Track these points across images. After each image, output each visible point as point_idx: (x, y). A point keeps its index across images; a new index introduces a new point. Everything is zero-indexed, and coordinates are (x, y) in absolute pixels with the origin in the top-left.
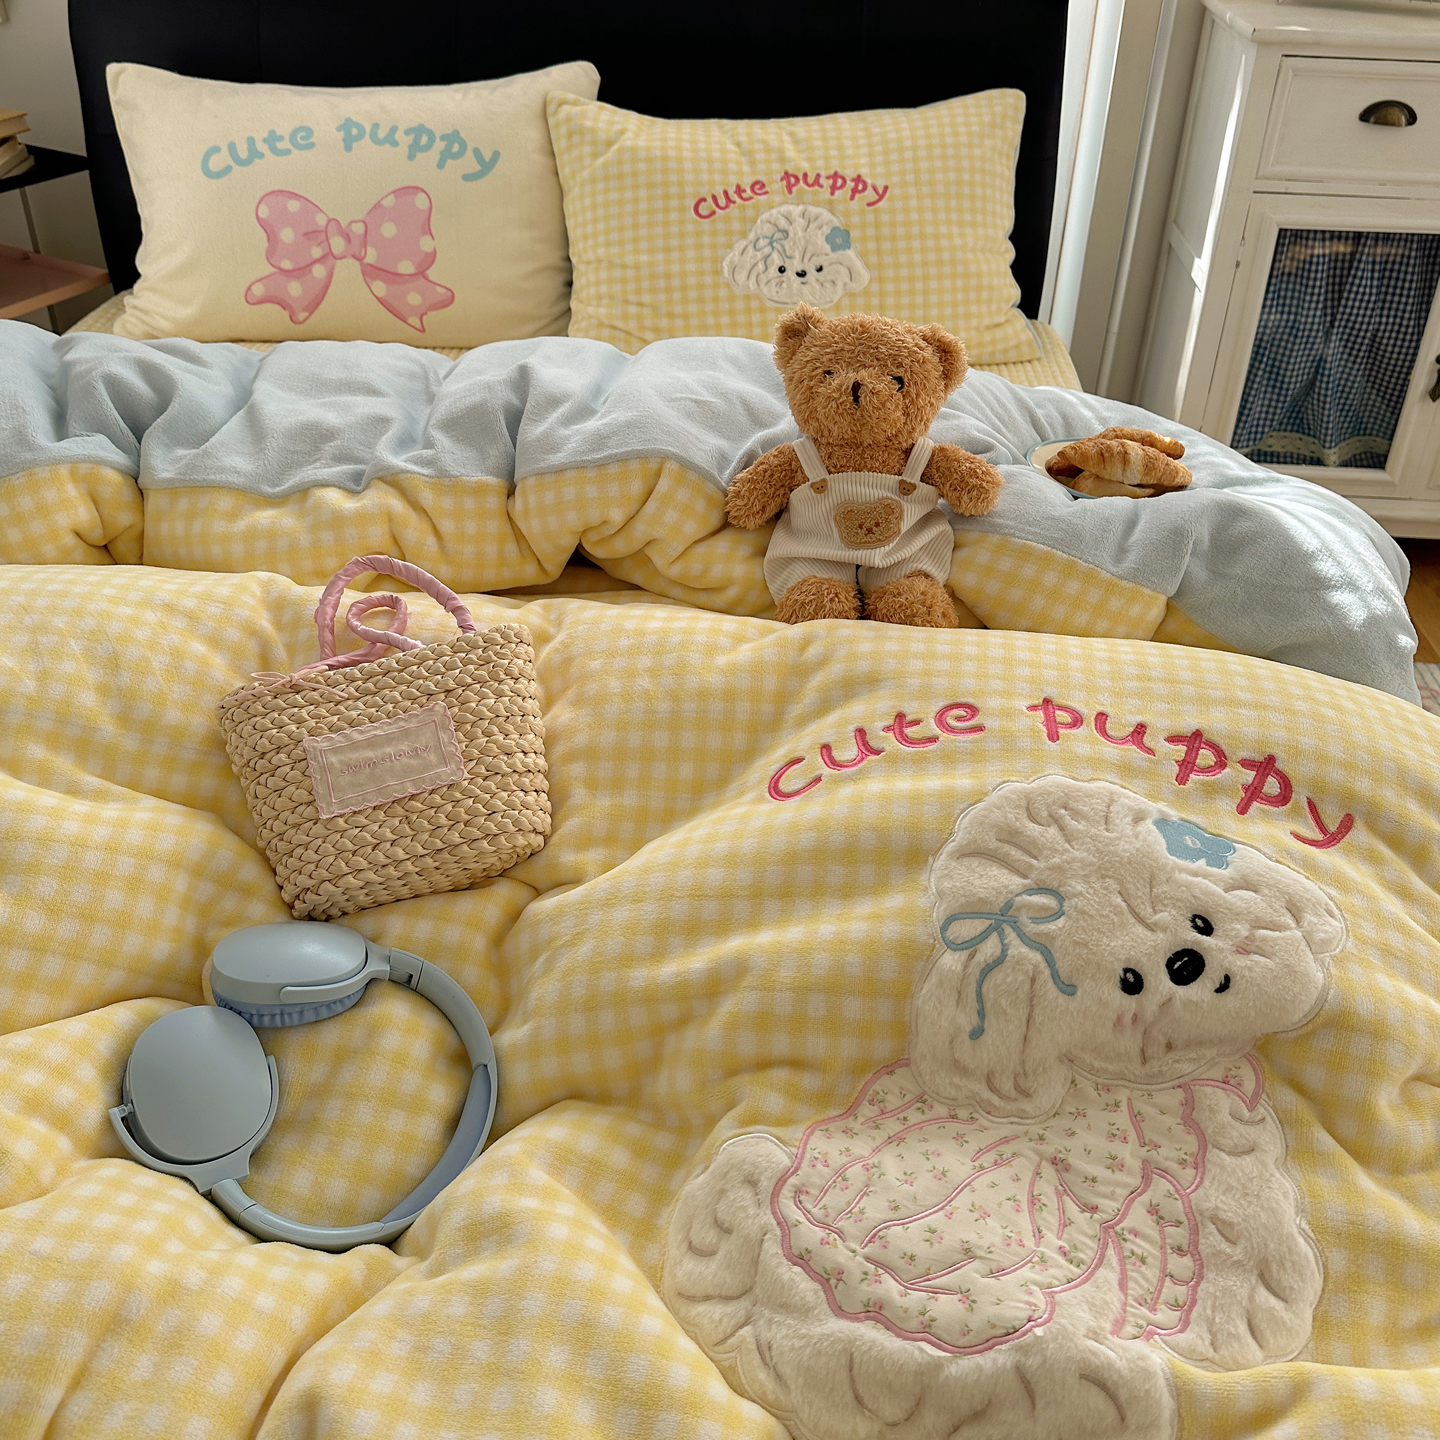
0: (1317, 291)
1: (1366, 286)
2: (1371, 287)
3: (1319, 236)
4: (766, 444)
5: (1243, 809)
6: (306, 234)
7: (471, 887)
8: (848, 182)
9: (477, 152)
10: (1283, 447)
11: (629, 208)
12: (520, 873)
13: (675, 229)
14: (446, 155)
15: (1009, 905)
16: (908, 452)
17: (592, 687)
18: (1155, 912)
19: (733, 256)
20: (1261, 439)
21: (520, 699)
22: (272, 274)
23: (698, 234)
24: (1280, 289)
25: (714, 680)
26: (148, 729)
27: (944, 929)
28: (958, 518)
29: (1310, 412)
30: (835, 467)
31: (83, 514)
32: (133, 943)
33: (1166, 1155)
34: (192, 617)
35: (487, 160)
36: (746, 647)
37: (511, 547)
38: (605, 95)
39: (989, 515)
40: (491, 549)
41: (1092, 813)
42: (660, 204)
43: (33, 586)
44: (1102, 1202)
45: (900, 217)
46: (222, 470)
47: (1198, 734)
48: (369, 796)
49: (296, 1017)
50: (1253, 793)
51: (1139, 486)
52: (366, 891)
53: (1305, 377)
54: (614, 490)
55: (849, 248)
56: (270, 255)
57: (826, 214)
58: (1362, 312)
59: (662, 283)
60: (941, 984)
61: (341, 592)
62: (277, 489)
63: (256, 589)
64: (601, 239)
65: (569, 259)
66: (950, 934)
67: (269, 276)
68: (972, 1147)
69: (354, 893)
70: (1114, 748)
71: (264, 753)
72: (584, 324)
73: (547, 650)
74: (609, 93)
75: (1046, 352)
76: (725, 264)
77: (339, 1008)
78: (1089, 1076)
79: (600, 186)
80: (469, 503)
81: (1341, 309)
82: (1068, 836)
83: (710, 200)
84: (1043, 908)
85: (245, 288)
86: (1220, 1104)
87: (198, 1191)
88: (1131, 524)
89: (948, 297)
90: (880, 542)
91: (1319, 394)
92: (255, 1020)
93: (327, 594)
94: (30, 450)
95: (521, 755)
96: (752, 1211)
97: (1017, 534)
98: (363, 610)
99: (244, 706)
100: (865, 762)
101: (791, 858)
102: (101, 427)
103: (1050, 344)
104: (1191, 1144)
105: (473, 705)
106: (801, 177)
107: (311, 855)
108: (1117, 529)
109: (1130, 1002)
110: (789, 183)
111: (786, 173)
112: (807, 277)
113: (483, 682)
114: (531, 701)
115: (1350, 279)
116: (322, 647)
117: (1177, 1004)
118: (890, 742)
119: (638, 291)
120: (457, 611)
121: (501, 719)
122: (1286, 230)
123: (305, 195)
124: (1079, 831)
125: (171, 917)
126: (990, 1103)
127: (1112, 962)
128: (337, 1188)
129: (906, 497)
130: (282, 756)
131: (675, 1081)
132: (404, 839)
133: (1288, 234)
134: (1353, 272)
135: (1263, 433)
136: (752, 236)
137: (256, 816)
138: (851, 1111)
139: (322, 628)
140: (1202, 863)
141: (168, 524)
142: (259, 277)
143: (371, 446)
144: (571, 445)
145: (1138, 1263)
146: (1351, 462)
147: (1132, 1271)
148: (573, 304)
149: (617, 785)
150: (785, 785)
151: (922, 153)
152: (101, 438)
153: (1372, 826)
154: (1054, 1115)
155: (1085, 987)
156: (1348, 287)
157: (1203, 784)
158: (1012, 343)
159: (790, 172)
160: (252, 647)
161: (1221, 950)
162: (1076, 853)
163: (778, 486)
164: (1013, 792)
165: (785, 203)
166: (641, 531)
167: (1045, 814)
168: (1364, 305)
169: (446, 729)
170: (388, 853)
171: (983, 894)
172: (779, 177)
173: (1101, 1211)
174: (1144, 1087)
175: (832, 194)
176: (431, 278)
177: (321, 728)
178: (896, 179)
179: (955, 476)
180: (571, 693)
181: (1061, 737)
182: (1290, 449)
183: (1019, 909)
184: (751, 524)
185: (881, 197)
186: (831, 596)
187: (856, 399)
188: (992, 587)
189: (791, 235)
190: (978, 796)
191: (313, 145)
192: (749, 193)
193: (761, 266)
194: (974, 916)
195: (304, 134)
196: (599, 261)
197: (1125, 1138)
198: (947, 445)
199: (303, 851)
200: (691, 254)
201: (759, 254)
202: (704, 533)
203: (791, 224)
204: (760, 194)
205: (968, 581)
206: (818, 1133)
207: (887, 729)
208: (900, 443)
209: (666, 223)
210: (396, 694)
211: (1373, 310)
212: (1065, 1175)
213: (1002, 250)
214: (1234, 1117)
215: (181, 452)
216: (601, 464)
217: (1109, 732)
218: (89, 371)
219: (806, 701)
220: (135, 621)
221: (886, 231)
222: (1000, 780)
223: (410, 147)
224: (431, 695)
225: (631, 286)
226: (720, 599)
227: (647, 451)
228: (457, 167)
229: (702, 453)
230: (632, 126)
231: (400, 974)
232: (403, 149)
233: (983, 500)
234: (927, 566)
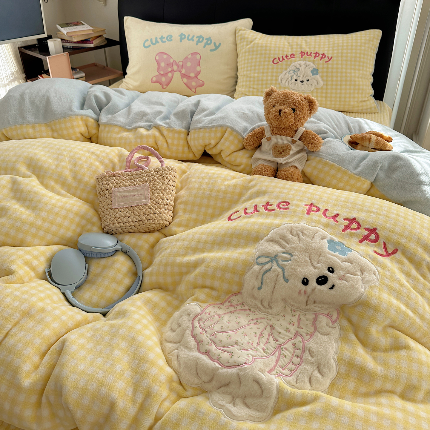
5: (361, 242)
6: (167, 64)
7: (150, 232)
8: (320, 55)
9: (215, 44)
11: (254, 60)
12: (162, 231)
13: (266, 67)
14: (206, 44)
15: (276, 256)
16: (296, 131)
17: (191, 186)
18: (318, 264)
19: (282, 75)
21: (169, 186)
22: (158, 75)
23: (273, 69)
25: (222, 188)
26: (80, 181)
27: (257, 259)
28: (309, 152)
30: (274, 133)
31: (83, 129)
32: (62, 231)
33: (303, 331)
34: (97, 156)
35: (217, 45)
36: (235, 180)
37: (186, 149)
40: (180, 149)
41: (309, 235)
42: (263, 59)
43: (62, 144)
44: (279, 339)
45: (335, 66)
46: (117, 121)
47: (354, 219)
48: (125, 205)
49: (95, 255)
50: (366, 238)
51: (374, 149)
52: (121, 228)
54: (213, 135)
55: (318, 75)
56: (158, 70)
57: (312, 64)
59: (260, 82)
60: (252, 273)
61: (134, 154)
62: (130, 128)
63: (116, 151)
64: (245, 69)
65: (237, 75)
66: (258, 261)
69: (118, 228)
71: (103, 191)
73: (184, 176)
74: (255, 28)
75: (381, 111)
76: (279, 78)
77: (107, 255)
78: (290, 306)
79: (247, 54)
80: (176, 135)
82: (300, 240)
83: (277, 59)
84: (286, 258)
85: (151, 78)
86: (323, 320)
87: (61, 292)
88: (364, 158)
89: (348, 91)
90: (283, 156)
92: (85, 254)
93: (130, 154)
94: (72, 112)
95: (166, 200)
96: (186, 322)
97: (325, 158)
98: (139, 159)
99: (101, 179)
100: (254, 214)
101: (225, 235)
102: (91, 108)
104: (312, 329)
105: (156, 185)
106: (306, 53)
107: (109, 217)
109: (303, 287)
110: (302, 55)
111: (302, 52)
112: (304, 83)
113: (160, 180)
114: (172, 187)
116: (126, 167)
117: (317, 290)
118: (262, 209)
119: (254, 84)
121: (163, 190)
123: (168, 54)
124: (303, 239)
125: (73, 227)
126: (260, 308)
127: (300, 275)
128: (95, 299)
129: (293, 144)
130: (107, 192)
131: (182, 288)
132: (131, 217)
136: (288, 70)
137: (99, 206)
138: (223, 303)
139: (127, 163)
140: (337, 253)
141: (103, 135)
142: (155, 75)
143: (155, 118)
144: (205, 122)
145: (284, 357)
147: (281, 358)
148: (237, 88)
149: (191, 212)
150: (232, 217)
151: (345, 48)
152: (91, 111)
153: (404, 253)
154: (277, 315)
155: (291, 280)
157: (350, 233)
159: (303, 51)
160: (111, 165)
161: (333, 277)
162: (300, 244)
163: (259, 138)
165: (299, 60)
167: (295, 233)
169: (148, 190)
170: (127, 219)
171: (270, 251)
172: (299, 53)
173: (279, 341)
174: (305, 312)
175: (315, 58)
176: (198, 78)
177: (117, 186)
178: (335, 55)
181: (310, 214)
184: (250, 148)
185: (330, 60)
186: (265, 170)
188: (315, 173)
189: (300, 70)
190: (278, 226)
191: (172, 40)
192: (289, 57)
193: (290, 79)
194: (266, 257)
195: (170, 37)
196: (244, 75)
197: (293, 324)
199: (107, 216)
200: (270, 74)
201: (290, 75)
202: (237, 150)
203: (301, 67)
204: (293, 58)
205: (308, 170)
206: (211, 306)
207: (263, 206)
208: (293, 128)
209: (264, 65)
212: (273, 330)
213: (369, 78)
214: (327, 325)
215: (109, 116)
216: (211, 128)
217: (326, 215)
218: (91, 93)
219: (246, 196)
220: (83, 155)
221: (330, 70)
222: (287, 223)
223: (197, 41)
224: (146, 181)
225: (252, 83)
226: (239, 168)
227: (223, 125)
228: (209, 47)
229: (239, 127)
230: (259, 37)
231: (124, 250)
232: (195, 42)
233: (316, 147)
234: (297, 164)
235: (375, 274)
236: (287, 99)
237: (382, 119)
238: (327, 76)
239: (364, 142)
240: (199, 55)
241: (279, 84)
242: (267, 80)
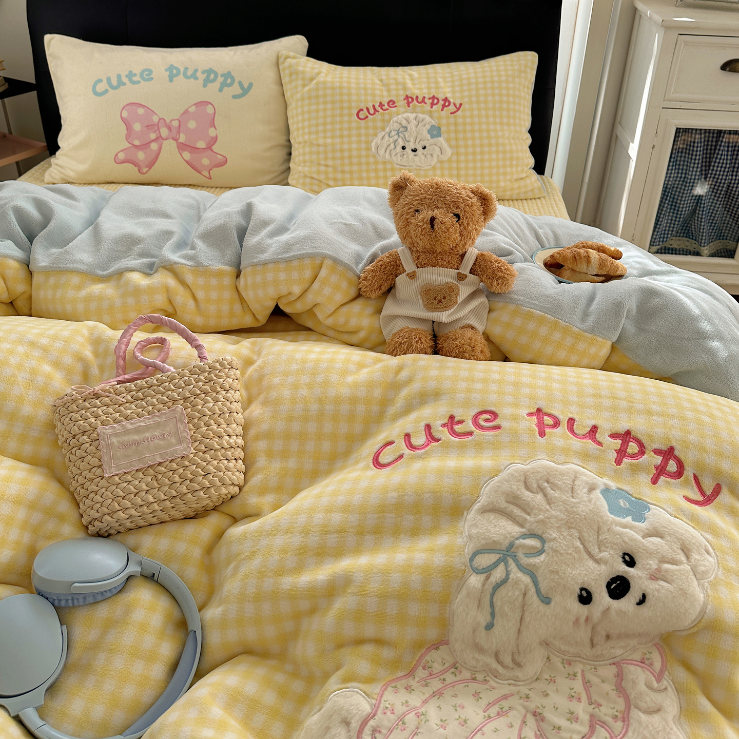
0: (697, 161)
1: (724, 159)
2: (727, 160)
3: (698, 132)
4: (384, 249)
5: (655, 481)
6: (147, 126)
8: (440, 101)
9: (240, 83)
10: (679, 245)
11: (321, 114)
12: (225, 508)
13: (346, 126)
14: (223, 85)
15: (511, 545)
16: (463, 256)
17: (274, 394)
18: (600, 551)
19: (378, 140)
20: (666, 241)
21: (229, 403)
22: (129, 148)
23: (359, 128)
24: (677, 161)
25: (345, 392)
26: (12, 417)
27: (471, 560)
28: (491, 295)
29: (693, 227)
30: (421, 264)
33: (605, 712)
34: (45, 350)
35: (246, 87)
36: (365, 370)
37: (238, 307)
38: (311, 53)
39: (508, 293)
40: (225, 308)
41: (564, 486)
42: (338, 112)
45: (468, 120)
46: (74, 261)
47: (628, 433)
48: (134, 463)
49: (81, 601)
50: (661, 471)
51: (595, 275)
52: (131, 520)
53: (690, 208)
54: (295, 275)
55: (440, 137)
56: (128, 137)
57: (428, 119)
58: (722, 173)
59: (338, 155)
60: (468, 595)
61: (132, 335)
62: (105, 272)
63: (85, 332)
64: (306, 130)
65: (289, 141)
66: (476, 563)
67: (127, 149)
68: (484, 702)
69: (123, 522)
70: (578, 441)
71: (75, 435)
72: (296, 176)
73: (251, 370)
75: (548, 193)
76: (373, 144)
77: (109, 594)
78: (559, 654)
79: (306, 102)
80: (214, 281)
81: (710, 172)
82: (549, 501)
83: (365, 110)
84: (532, 547)
85: (114, 156)
86: (639, 677)
87: (10, 715)
88: (591, 299)
89: (494, 164)
90: (446, 308)
91: (698, 217)
92: (56, 603)
93: (123, 336)
95: (227, 438)
97: (525, 304)
98: (145, 346)
99: (66, 406)
100: (429, 447)
101: (382, 509)
102: (11, 237)
103: (550, 188)
104: (621, 704)
105: (200, 407)
106: (415, 98)
107: (98, 498)
108: (583, 302)
109: (584, 610)
110: (408, 101)
111: (407, 96)
112: (417, 152)
113: (206, 393)
114: (236, 404)
115: (715, 156)
116: (117, 369)
117: (613, 612)
118: (444, 434)
119: (326, 159)
120: (198, 347)
121: (216, 416)
122: (680, 129)
123: (146, 105)
124: (555, 497)
125: (14, 534)
126: (496, 670)
127: (573, 584)
129: (461, 282)
130: (85, 437)
131: (306, 649)
132: (153, 490)
133: (681, 130)
134: (717, 151)
135: (667, 238)
136: (387, 130)
137: (69, 473)
138: (411, 673)
139: (118, 357)
140: (629, 519)
141: (43, 293)
142: (122, 149)
143: (161, 247)
144: (273, 249)
146: (715, 254)
148: (291, 165)
149: (285, 455)
150: (383, 459)
151: (481, 86)
152: (9, 242)
153: (733, 491)
154: (536, 680)
155: (556, 599)
156: (714, 160)
157: (631, 465)
158: (530, 188)
159: (409, 95)
160: (79, 367)
161: (640, 578)
162: (554, 513)
163: (389, 274)
164: (516, 471)
166: (310, 299)
167: (535, 486)
168: (723, 169)
169: (182, 422)
170: (143, 498)
171: (496, 538)
172: (403, 98)
174: (592, 663)
175: (432, 107)
176: (214, 151)
177: (109, 421)
178: (466, 100)
179: (489, 271)
180: (262, 397)
181: (546, 434)
182: (683, 246)
183: (517, 548)
184: (373, 296)
185: (458, 109)
186: (417, 339)
187: (432, 226)
188: (510, 335)
189: (409, 129)
190: (496, 472)
191: (152, 79)
192: (386, 107)
193: (392, 146)
194: (490, 551)
195: (147, 73)
196: (305, 142)
197: (579, 699)
198: (485, 253)
199: (94, 495)
200: (354, 139)
201: (391, 140)
202: (345, 301)
203: (409, 123)
204: (392, 107)
205: (496, 331)
206: (390, 689)
207: (444, 425)
208: (458, 251)
209: (341, 122)
210: (155, 400)
211: (728, 172)
212: (542, 724)
213: (525, 138)
214: (647, 687)
215: (54, 250)
216: (288, 261)
217: (576, 431)
218: (5, 204)
219: (398, 404)
220: (11, 352)
221: (460, 128)
222: (509, 462)
223: (204, 80)
224: (174, 401)
225: (322, 156)
226: (355, 339)
227: (315, 253)
228: (230, 91)
229: (346, 255)
230: (324, 70)
231: (148, 572)
232: (201, 81)
233: (505, 285)
234: (473, 322)
235: (708, 553)
236: (441, 197)
237: (556, 208)
238: (457, 139)
239: (579, 266)
240: (211, 106)
241: (374, 156)
242: (350, 150)
